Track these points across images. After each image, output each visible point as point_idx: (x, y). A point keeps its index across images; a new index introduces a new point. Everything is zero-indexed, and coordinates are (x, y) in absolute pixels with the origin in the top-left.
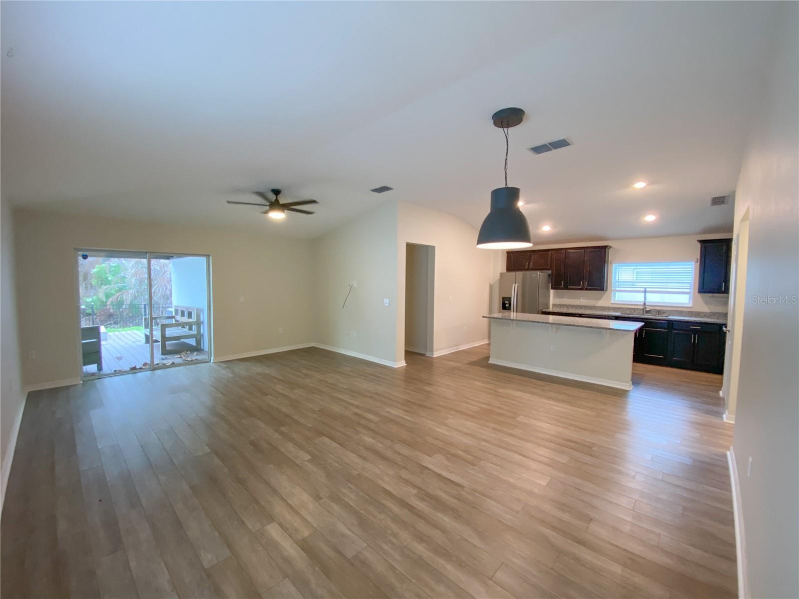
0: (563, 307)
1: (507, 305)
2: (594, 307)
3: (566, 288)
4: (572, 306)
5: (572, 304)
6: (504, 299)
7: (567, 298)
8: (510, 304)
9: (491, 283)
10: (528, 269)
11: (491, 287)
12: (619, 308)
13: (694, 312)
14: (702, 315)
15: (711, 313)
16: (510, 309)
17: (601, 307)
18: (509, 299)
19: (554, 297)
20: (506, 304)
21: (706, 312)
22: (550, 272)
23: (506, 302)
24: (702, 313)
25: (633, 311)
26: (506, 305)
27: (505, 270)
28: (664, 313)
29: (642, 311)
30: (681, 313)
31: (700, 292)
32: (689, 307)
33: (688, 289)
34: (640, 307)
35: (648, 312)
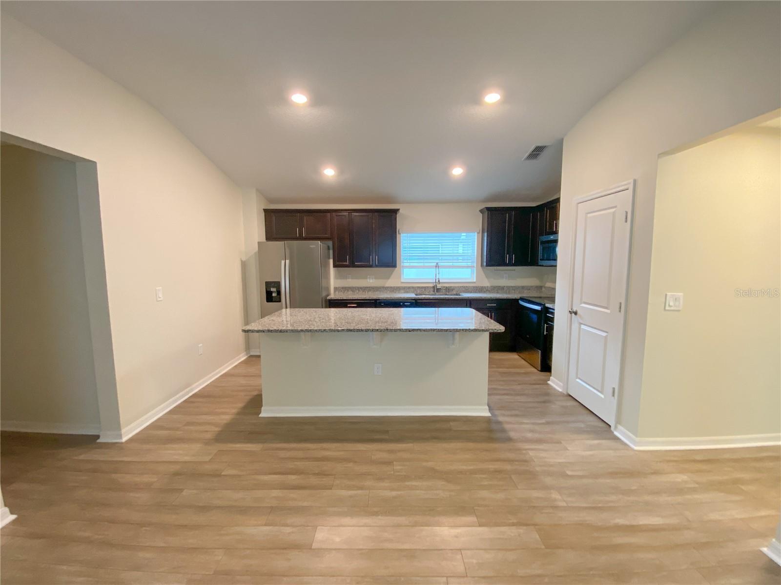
0: (348, 291)
1: (274, 295)
2: (383, 287)
3: (352, 265)
4: (358, 287)
5: (357, 286)
6: (268, 284)
7: (352, 278)
8: (279, 293)
9: (244, 259)
10: (301, 238)
11: (244, 265)
12: (409, 288)
13: (478, 287)
14: (484, 289)
15: (491, 286)
16: (280, 301)
17: (391, 287)
18: (277, 285)
19: (336, 278)
20: (271, 292)
21: (488, 287)
22: (330, 243)
23: (272, 289)
24: (485, 287)
25: (423, 290)
26: (272, 294)
27: (264, 240)
28: (452, 290)
29: (432, 289)
30: (467, 290)
31: (487, 265)
32: (474, 282)
33: (472, 262)
34: (431, 285)
35: (438, 290)
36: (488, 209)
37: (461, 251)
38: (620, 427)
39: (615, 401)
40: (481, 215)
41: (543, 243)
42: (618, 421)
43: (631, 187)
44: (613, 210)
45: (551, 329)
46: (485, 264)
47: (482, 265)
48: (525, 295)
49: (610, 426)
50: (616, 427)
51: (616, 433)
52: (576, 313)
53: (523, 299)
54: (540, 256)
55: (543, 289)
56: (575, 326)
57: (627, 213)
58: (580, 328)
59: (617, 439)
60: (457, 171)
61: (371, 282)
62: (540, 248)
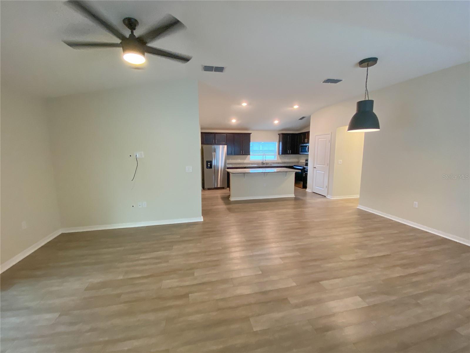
2: (243, 163)
3: (234, 154)
4: (234, 163)
6: (207, 162)
7: (231, 160)
8: (211, 165)
12: (253, 163)
14: (280, 163)
15: (282, 162)
16: (211, 168)
17: (246, 163)
18: (211, 162)
25: (258, 164)
26: (208, 166)
28: (269, 163)
29: (261, 164)
30: (274, 163)
31: (282, 154)
32: (276, 161)
33: (275, 153)
34: (261, 162)
35: (264, 164)
36: (283, 134)
37: (261, 149)
38: (328, 195)
39: (327, 189)
40: (278, 135)
41: (301, 146)
42: (328, 194)
43: (330, 134)
44: (326, 139)
45: (306, 175)
46: (281, 154)
47: (279, 154)
48: (296, 164)
49: (325, 196)
50: (327, 196)
51: (327, 197)
52: (315, 168)
53: (295, 166)
54: (300, 150)
55: (299, 163)
56: (315, 172)
57: (329, 140)
58: (316, 172)
59: (327, 198)
60: (276, 122)
61: (239, 161)
62: (300, 148)
